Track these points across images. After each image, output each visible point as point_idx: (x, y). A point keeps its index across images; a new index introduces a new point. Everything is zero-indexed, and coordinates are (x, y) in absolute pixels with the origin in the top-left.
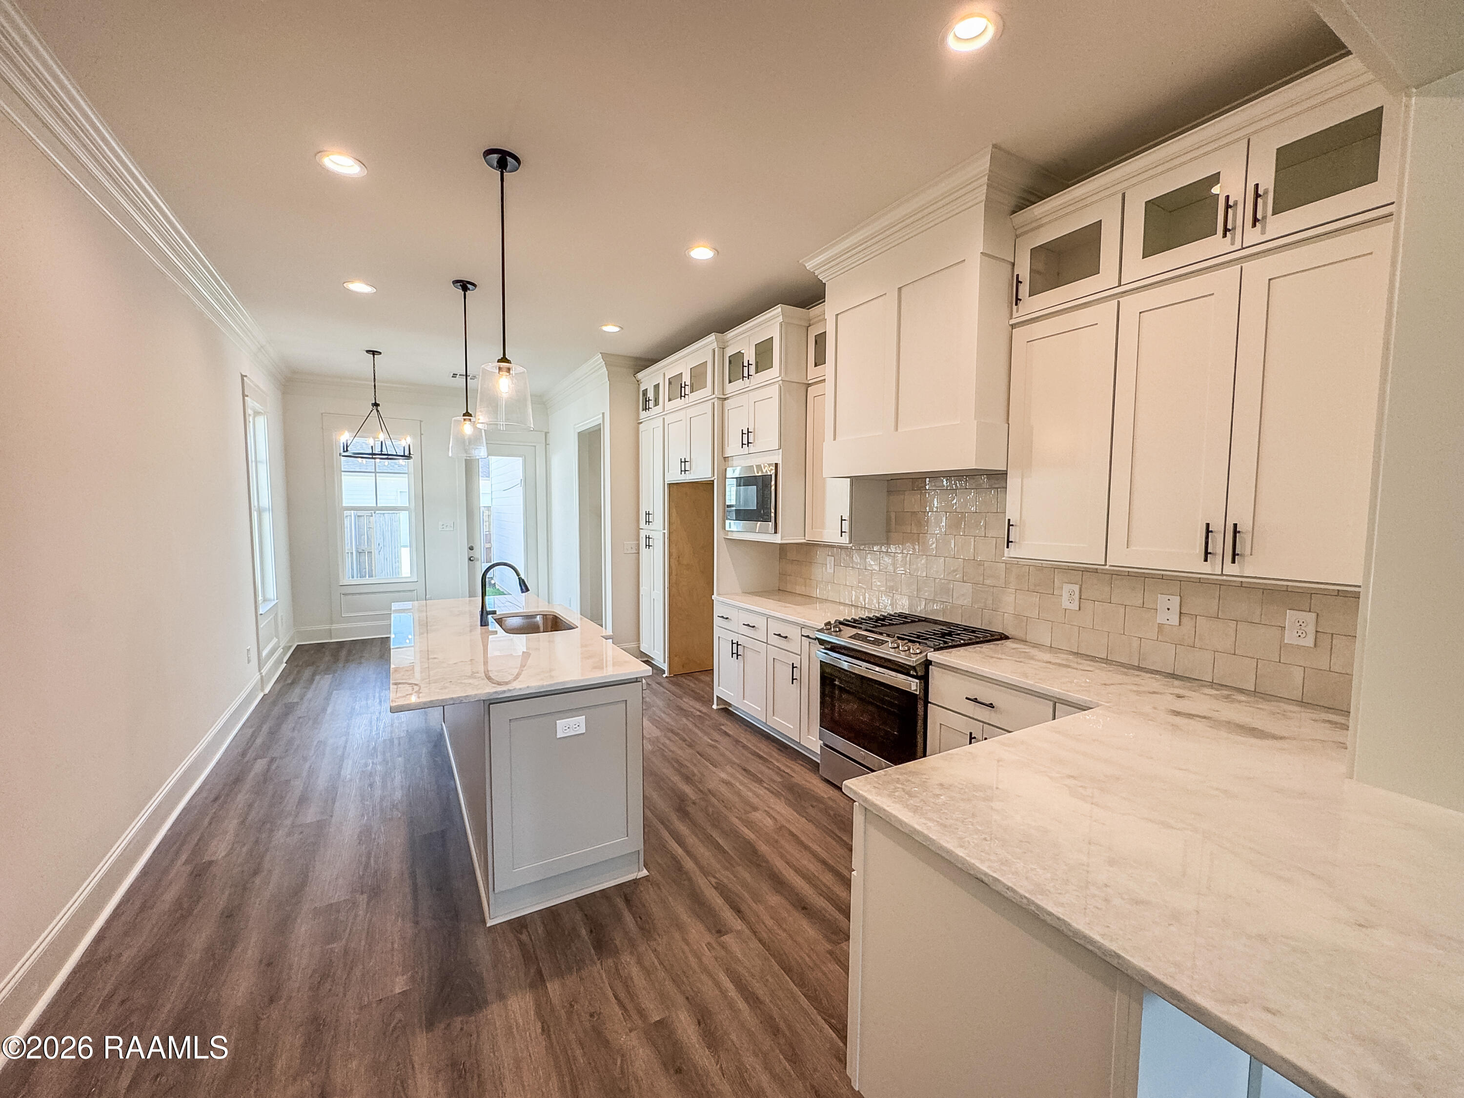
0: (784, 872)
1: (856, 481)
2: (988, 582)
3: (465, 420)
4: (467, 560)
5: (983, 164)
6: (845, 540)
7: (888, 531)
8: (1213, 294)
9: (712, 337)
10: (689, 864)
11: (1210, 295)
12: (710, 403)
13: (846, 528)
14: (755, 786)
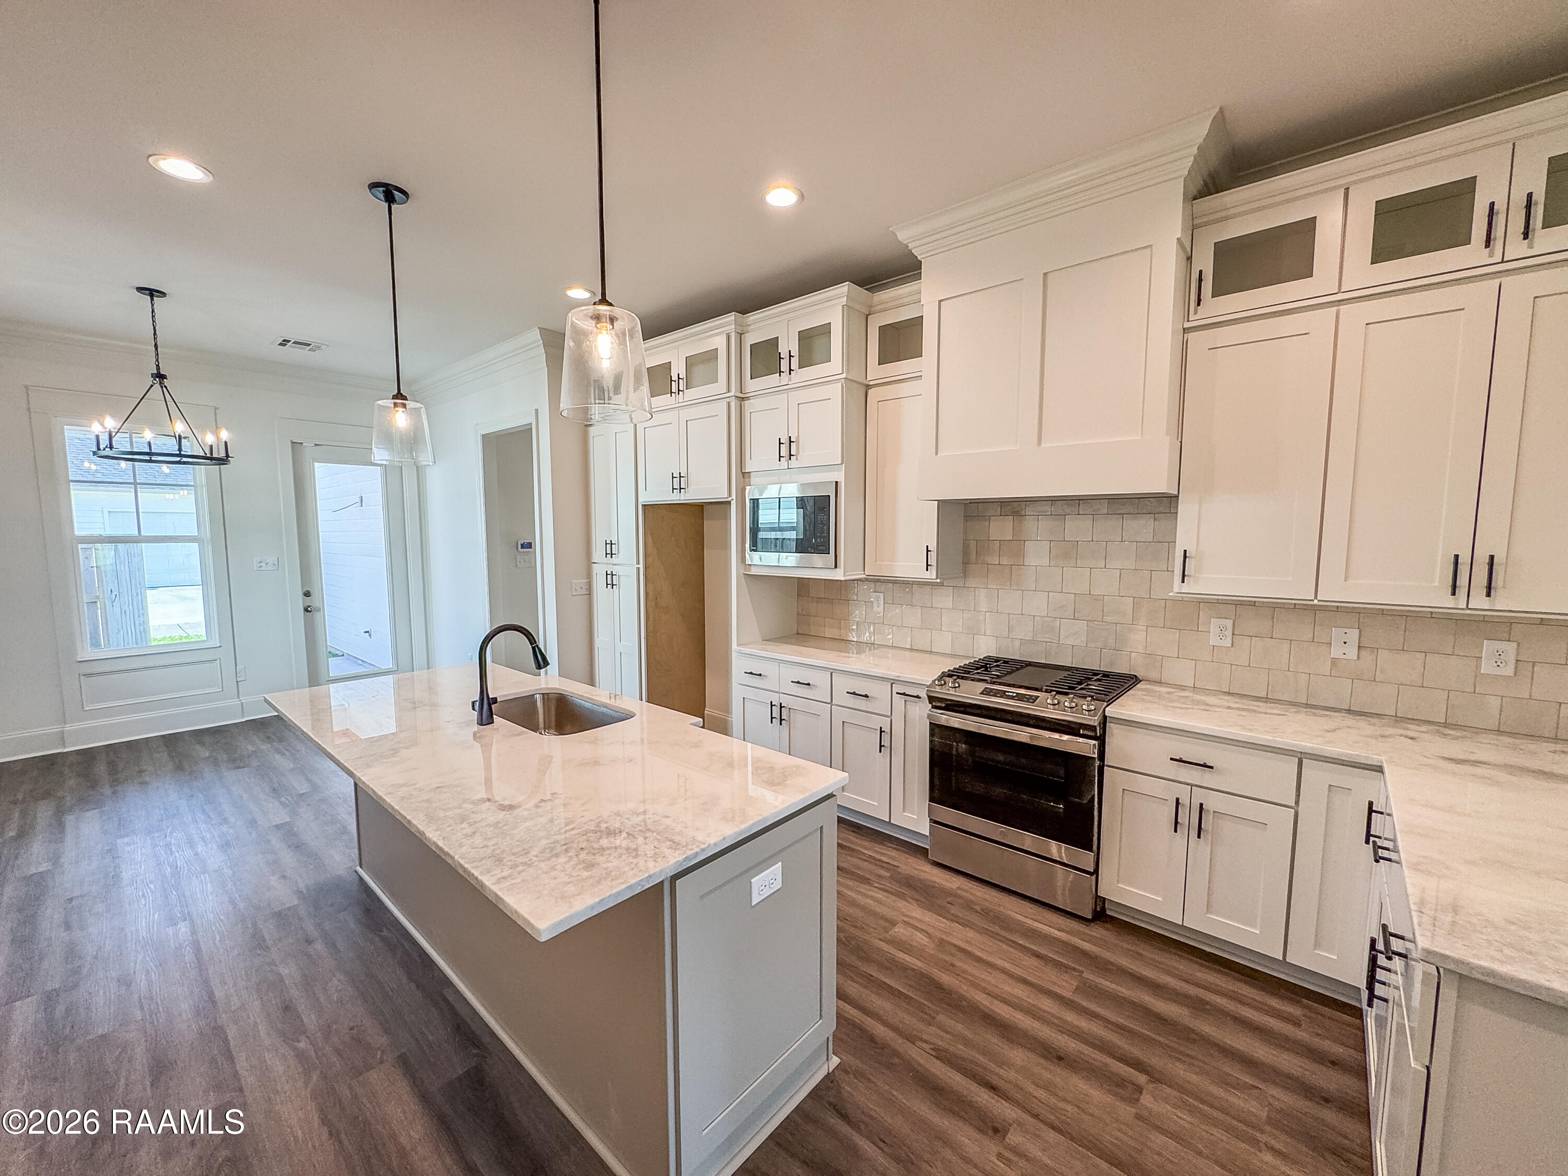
0: (993, 1008)
1: (943, 505)
2: (1107, 619)
3: (395, 405)
4: (302, 609)
5: (1200, 131)
6: (931, 575)
7: (966, 563)
8: (1463, 309)
9: (731, 317)
10: (879, 1030)
11: (1460, 310)
12: (724, 404)
13: (933, 560)
14: (863, 888)
